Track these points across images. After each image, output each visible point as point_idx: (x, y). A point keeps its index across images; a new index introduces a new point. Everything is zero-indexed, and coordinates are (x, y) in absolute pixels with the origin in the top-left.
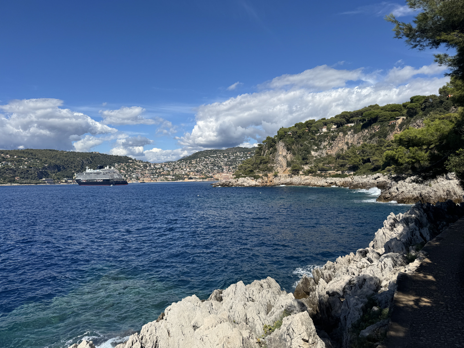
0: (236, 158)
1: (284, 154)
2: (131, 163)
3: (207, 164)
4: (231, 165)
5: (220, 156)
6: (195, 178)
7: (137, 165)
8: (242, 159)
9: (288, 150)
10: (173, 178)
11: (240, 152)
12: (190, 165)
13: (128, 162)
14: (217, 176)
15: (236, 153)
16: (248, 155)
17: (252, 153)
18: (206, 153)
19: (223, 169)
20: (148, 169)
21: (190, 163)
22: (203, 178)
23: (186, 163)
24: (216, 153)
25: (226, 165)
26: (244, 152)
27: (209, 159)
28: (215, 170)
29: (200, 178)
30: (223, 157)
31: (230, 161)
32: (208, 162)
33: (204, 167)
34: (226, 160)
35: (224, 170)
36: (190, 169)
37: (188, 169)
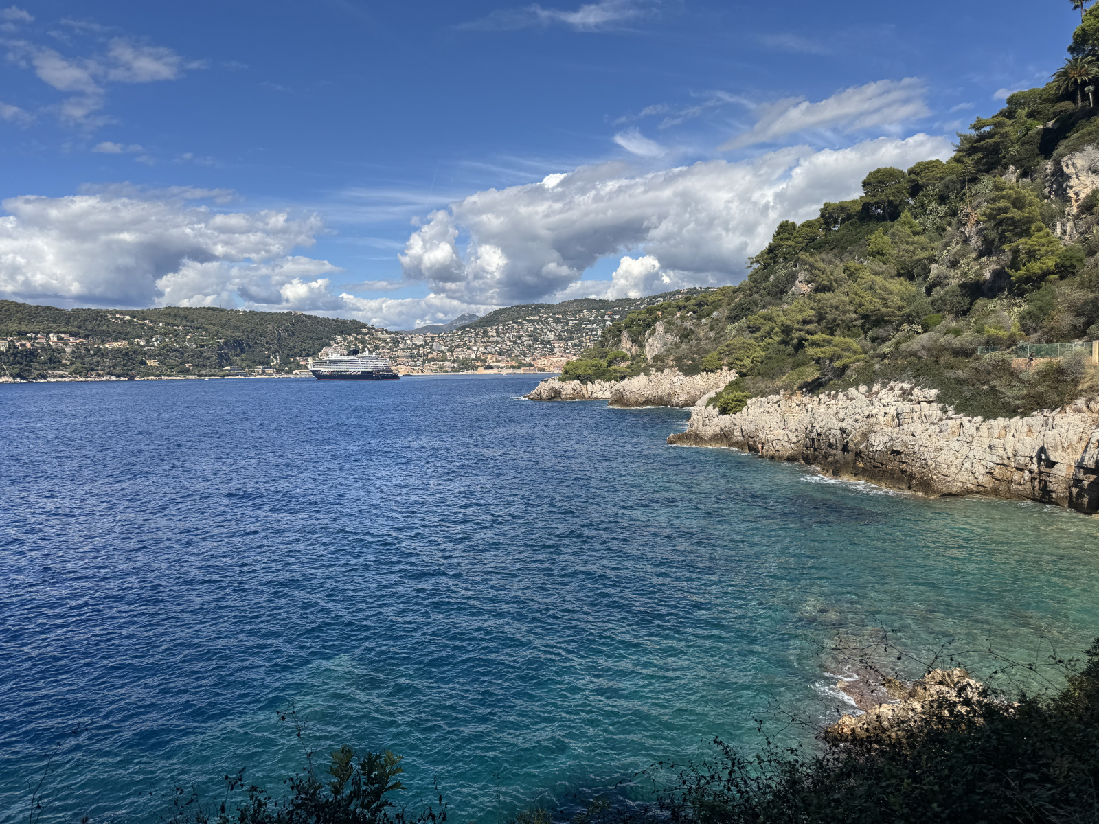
0: (581, 324)
1: (629, 346)
2: (366, 334)
3: (520, 337)
4: (571, 339)
5: (547, 318)
6: (498, 367)
7: (380, 339)
8: (595, 326)
9: (633, 341)
10: (453, 367)
11: (590, 310)
12: (485, 339)
13: (361, 333)
14: (540, 363)
15: (581, 311)
16: (606, 317)
17: (615, 313)
18: (517, 311)
19: (552, 349)
20: (401, 346)
21: (485, 334)
22: (514, 367)
23: (477, 334)
24: (538, 313)
25: (560, 339)
26: (598, 311)
27: (522, 325)
28: (536, 349)
29: (507, 368)
30: (554, 322)
31: (568, 331)
32: (522, 333)
33: (515, 342)
34: (559, 327)
35: (556, 350)
36: (486, 348)
37: (482, 349)
